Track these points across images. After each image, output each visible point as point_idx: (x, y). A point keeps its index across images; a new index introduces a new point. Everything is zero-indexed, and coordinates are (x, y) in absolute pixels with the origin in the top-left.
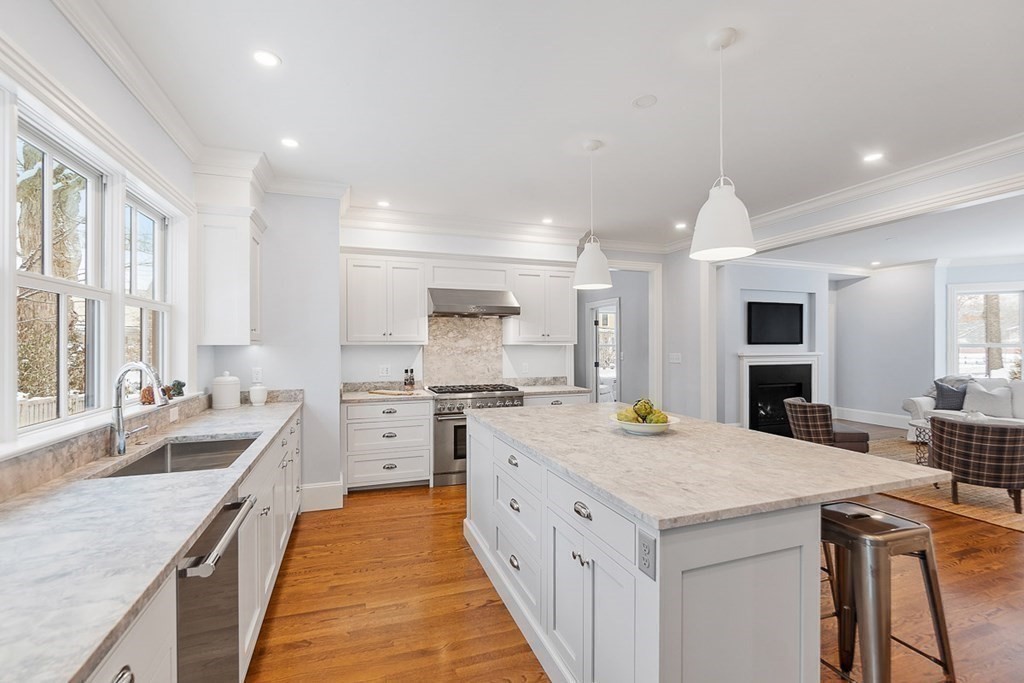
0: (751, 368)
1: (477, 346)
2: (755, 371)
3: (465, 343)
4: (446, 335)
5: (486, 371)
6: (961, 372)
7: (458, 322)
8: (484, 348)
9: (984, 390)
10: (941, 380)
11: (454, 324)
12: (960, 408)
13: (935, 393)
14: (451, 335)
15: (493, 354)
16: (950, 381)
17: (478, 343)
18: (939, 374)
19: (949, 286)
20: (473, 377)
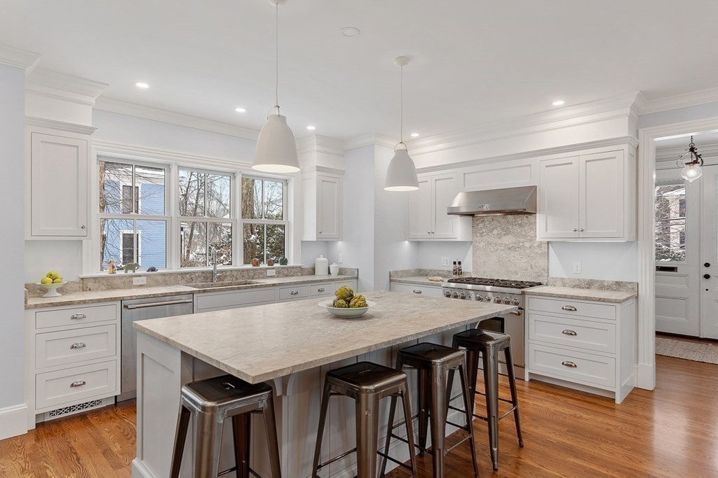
1: (520, 242)
3: (508, 240)
4: (491, 231)
5: (530, 268)
7: (502, 220)
8: (527, 245)
11: (499, 222)
14: (495, 232)
15: (537, 250)
17: (521, 240)
20: (516, 273)
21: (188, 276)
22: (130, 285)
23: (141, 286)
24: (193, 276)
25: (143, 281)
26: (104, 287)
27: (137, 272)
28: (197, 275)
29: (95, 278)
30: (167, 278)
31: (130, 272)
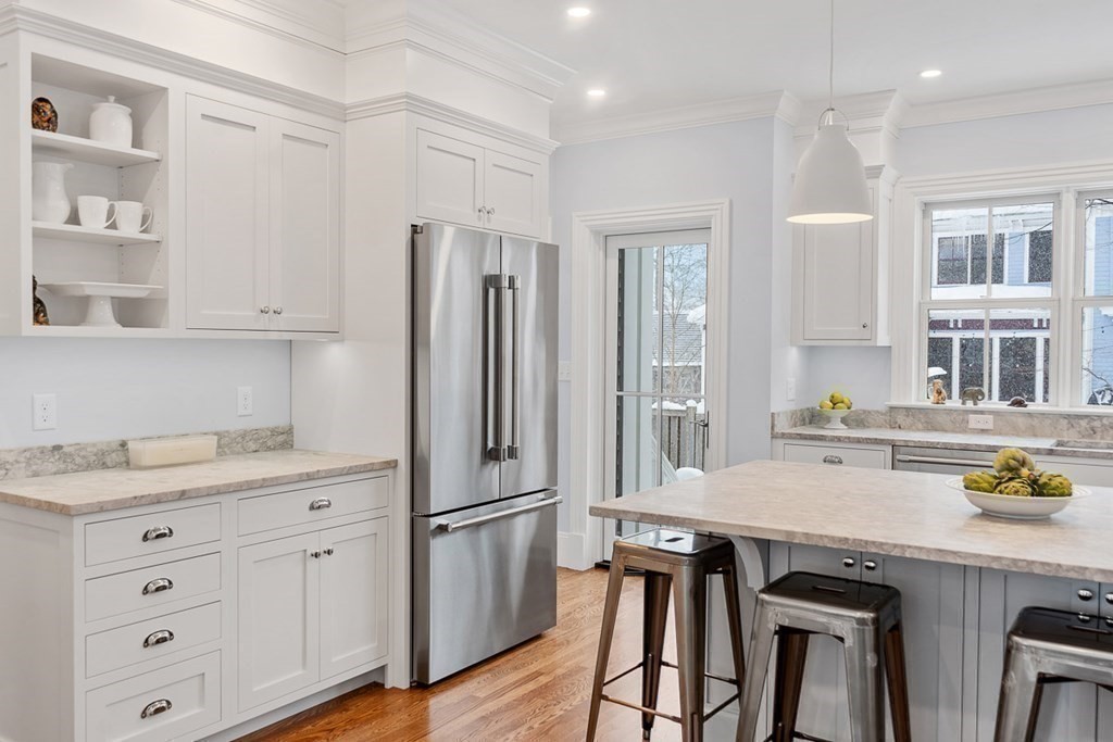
21: (1083, 423)
22: (963, 428)
23: (983, 430)
24: (1097, 424)
25: (988, 422)
26: (920, 426)
27: (981, 405)
28: (1105, 421)
29: (908, 409)
30: (1035, 422)
31: (970, 404)
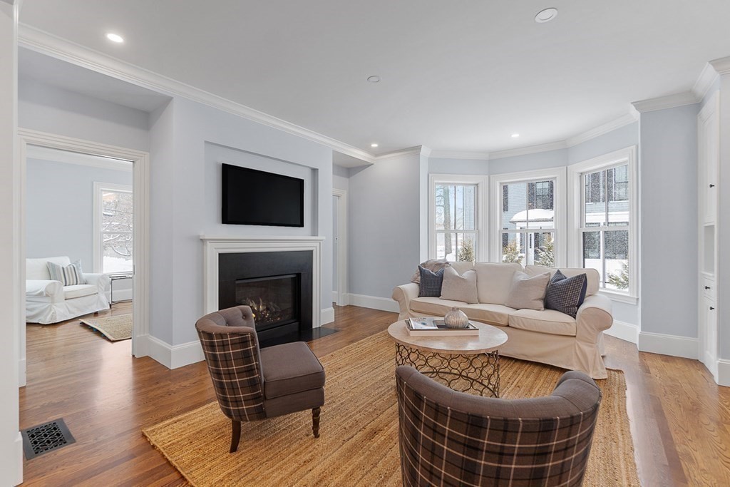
0: (223, 258)
2: (226, 260)
6: (438, 258)
9: (457, 274)
10: (424, 264)
12: (438, 295)
13: (419, 278)
16: (431, 265)
18: (423, 260)
19: (430, 175)
